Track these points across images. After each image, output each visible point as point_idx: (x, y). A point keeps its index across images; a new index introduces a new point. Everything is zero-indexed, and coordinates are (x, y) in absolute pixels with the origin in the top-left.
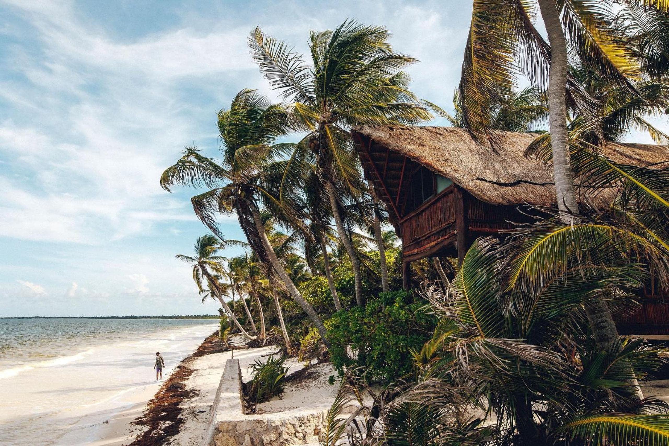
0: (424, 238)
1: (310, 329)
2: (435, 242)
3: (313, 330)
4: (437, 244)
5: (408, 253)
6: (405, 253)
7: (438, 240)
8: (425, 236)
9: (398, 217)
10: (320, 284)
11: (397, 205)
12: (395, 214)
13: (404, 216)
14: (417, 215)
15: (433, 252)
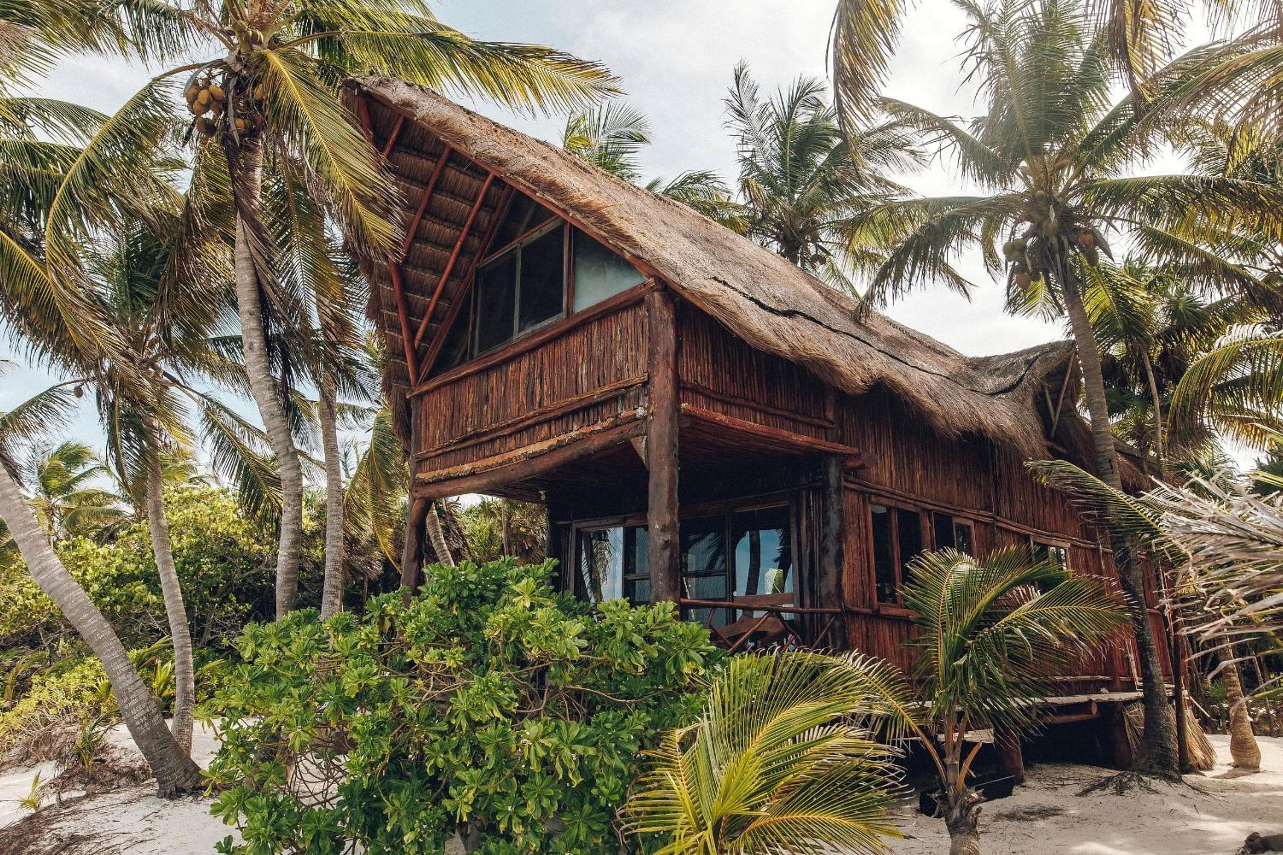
0: (506, 432)
1: (36, 679)
2: (552, 442)
3: (43, 684)
4: (552, 450)
5: (432, 474)
6: (420, 476)
7: (563, 437)
8: (514, 424)
9: (411, 376)
10: (82, 558)
11: (416, 343)
12: (404, 369)
13: (430, 376)
14: (486, 371)
15: (537, 469)
